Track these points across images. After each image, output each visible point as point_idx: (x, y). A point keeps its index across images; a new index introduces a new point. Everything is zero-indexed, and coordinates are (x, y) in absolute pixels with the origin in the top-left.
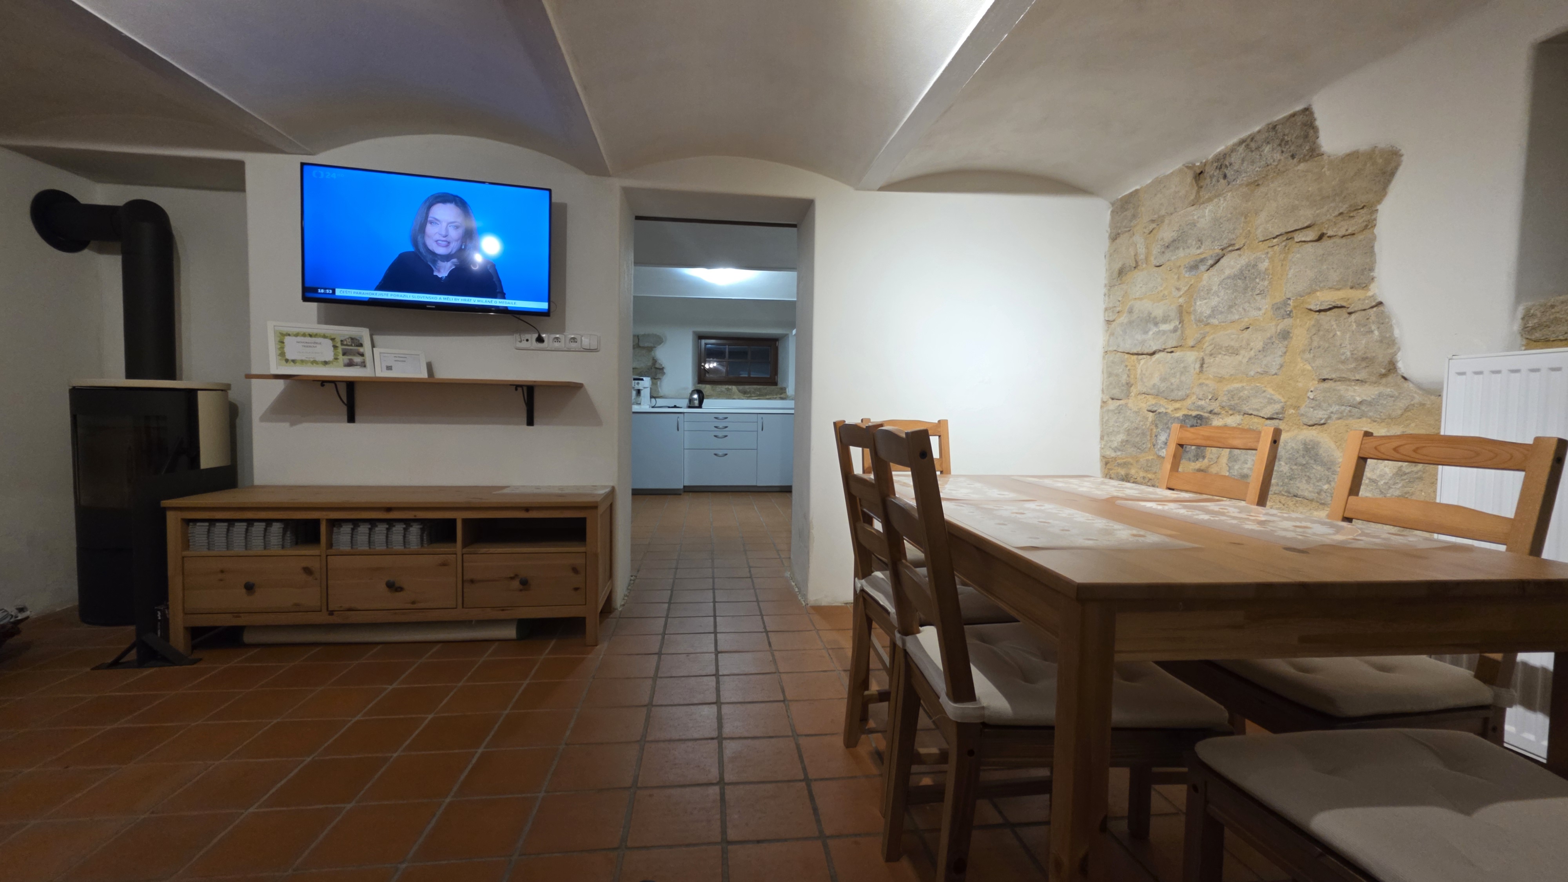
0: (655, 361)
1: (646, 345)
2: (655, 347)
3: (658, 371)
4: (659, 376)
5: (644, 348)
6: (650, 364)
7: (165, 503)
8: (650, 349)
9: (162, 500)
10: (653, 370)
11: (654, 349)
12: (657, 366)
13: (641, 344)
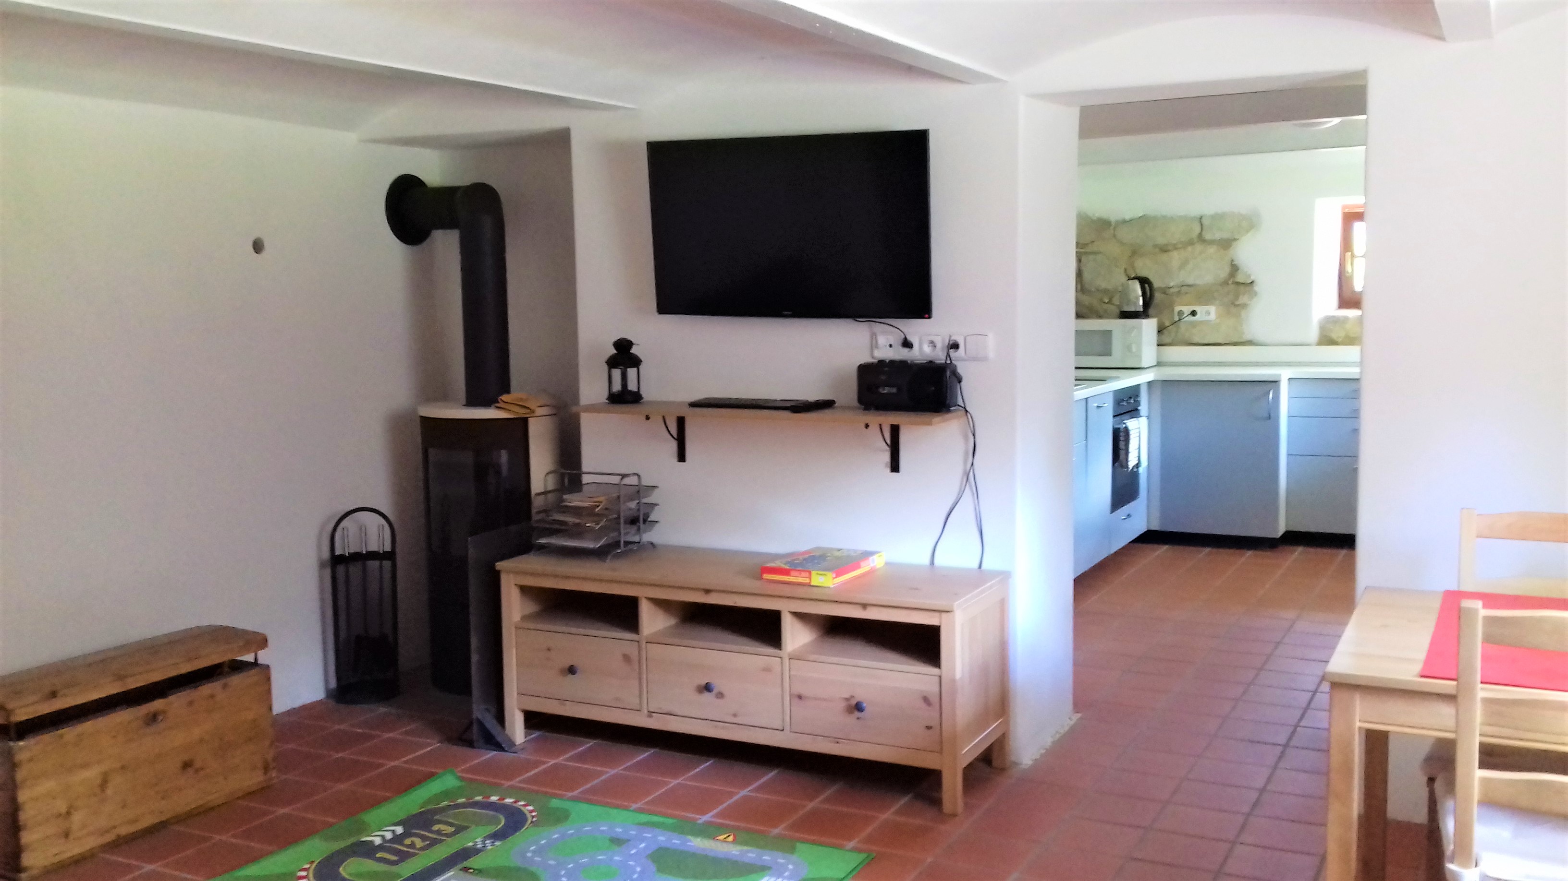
0: (1234, 268)
1: (1218, 236)
2: (1235, 240)
3: (1242, 288)
4: (1243, 299)
5: (1212, 242)
6: (1224, 273)
7: (499, 565)
8: (1227, 244)
9: (497, 562)
10: (1232, 287)
11: (1235, 244)
12: (1240, 278)
13: (1208, 236)
